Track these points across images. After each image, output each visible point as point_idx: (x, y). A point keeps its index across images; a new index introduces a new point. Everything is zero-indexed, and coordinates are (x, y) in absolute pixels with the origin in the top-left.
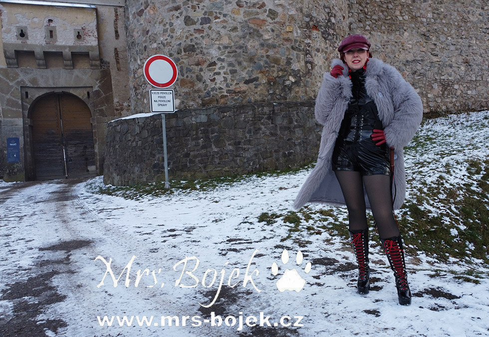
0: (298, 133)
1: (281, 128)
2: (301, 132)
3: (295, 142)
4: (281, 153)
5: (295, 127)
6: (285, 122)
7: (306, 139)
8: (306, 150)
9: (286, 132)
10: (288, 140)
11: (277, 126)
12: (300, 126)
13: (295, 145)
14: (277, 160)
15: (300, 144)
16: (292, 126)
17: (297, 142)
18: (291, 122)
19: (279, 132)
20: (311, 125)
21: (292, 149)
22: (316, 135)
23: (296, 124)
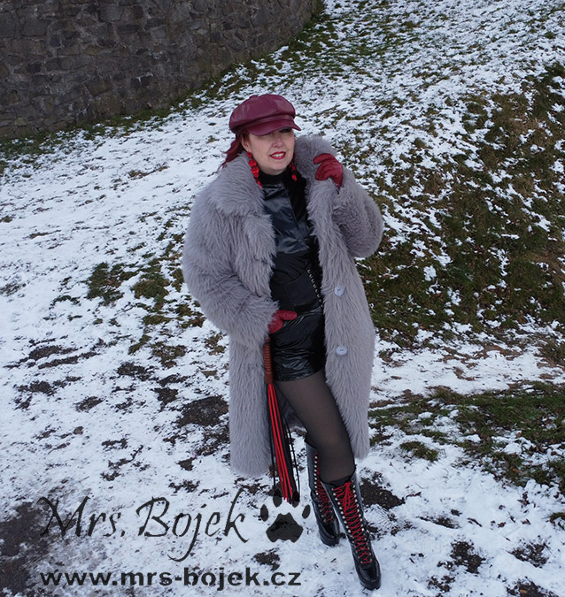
0: (158, 36)
1: (120, 29)
2: (162, 34)
3: (152, 56)
4: (128, 80)
5: (149, 25)
6: (127, 16)
7: (175, 47)
8: (178, 69)
9: (132, 37)
10: (140, 52)
11: (110, 24)
12: (159, 22)
13: (155, 62)
14: (123, 95)
15: (163, 59)
16: (143, 22)
17: (157, 56)
18: (138, 13)
19: (117, 39)
20: (181, 18)
21: (149, 71)
22: (195, 37)
23: (149, 17)
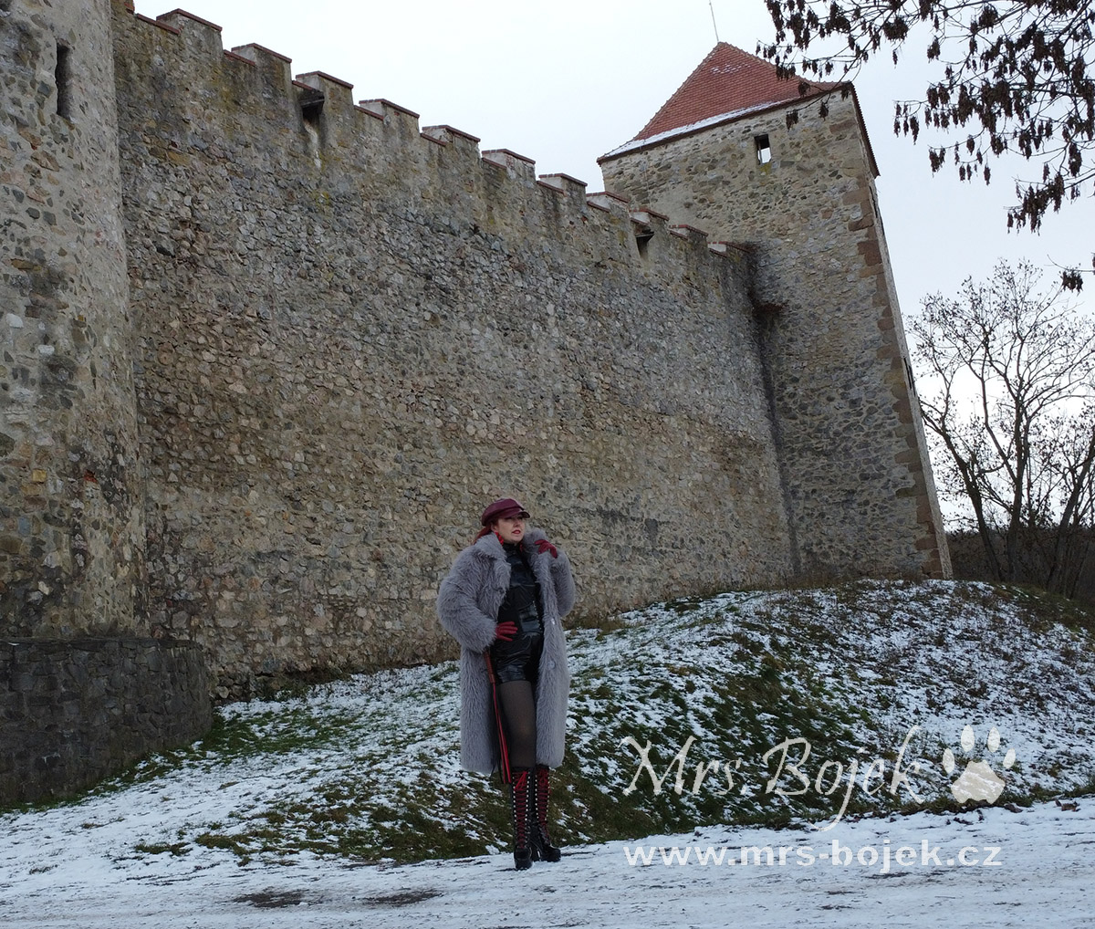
0: (70, 711)
1: (31, 700)
2: (75, 709)
3: (62, 734)
4: (32, 760)
5: (63, 698)
6: (40, 687)
7: (88, 725)
8: (88, 752)
9: (43, 711)
10: (49, 728)
11: (20, 695)
12: (73, 696)
13: (64, 741)
14: (24, 776)
15: (73, 737)
16: (56, 695)
17: (67, 733)
18: (52, 686)
19: (26, 711)
20: (96, 695)
21: (56, 750)
22: (109, 716)
23: (64, 690)
